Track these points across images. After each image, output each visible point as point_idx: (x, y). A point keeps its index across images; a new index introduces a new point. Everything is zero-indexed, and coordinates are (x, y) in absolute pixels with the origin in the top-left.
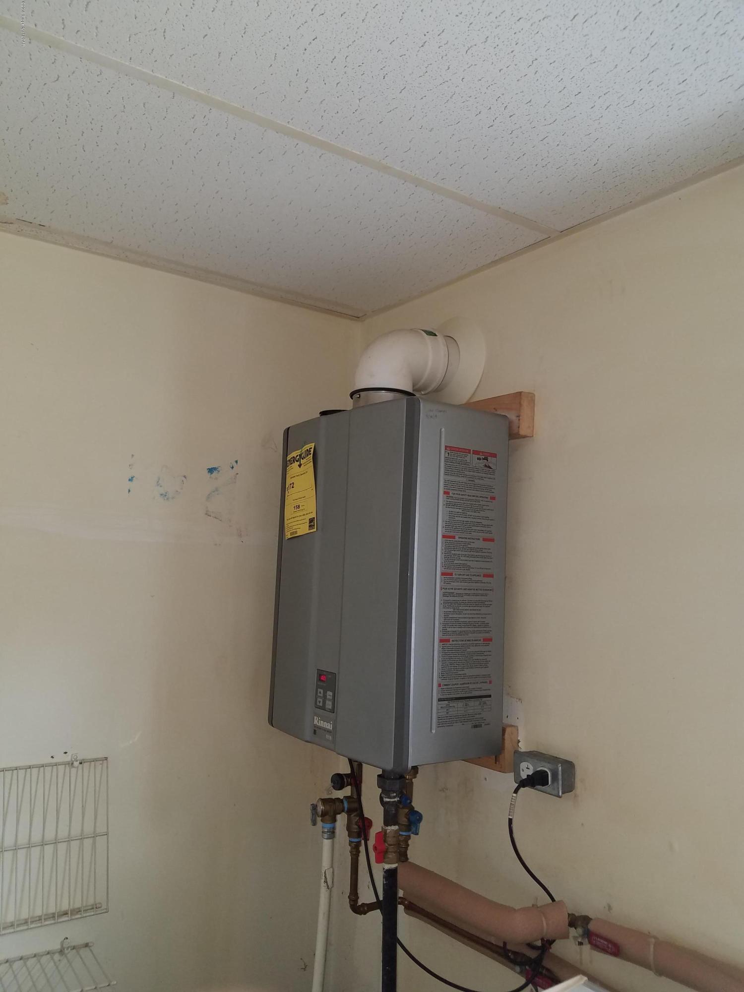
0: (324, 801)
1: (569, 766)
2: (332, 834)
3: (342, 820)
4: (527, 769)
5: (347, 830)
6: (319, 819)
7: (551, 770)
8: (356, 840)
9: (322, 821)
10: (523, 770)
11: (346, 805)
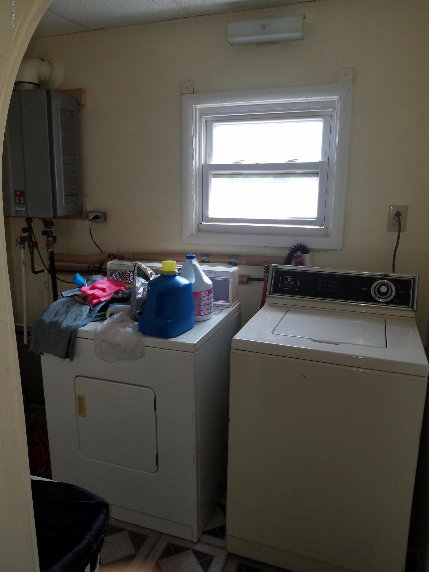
0: (21, 237)
1: (105, 214)
2: (24, 248)
3: (26, 243)
4: (91, 216)
5: (28, 247)
6: (19, 244)
7: (100, 215)
8: (32, 250)
9: (20, 244)
10: (91, 217)
11: (28, 239)
